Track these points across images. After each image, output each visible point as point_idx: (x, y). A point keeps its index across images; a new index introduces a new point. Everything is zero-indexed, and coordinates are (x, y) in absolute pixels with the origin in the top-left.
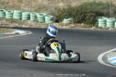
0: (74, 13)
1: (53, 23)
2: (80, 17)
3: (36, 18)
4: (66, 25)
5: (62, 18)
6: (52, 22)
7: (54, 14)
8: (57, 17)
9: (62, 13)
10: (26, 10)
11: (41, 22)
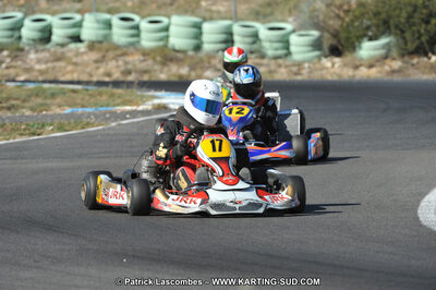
0: (398, 16)
1: (319, 58)
2: (422, 31)
3: (254, 43)
4: (371, 66)
5: (354, 39)
6: (317, 53)
7: (322, 24)
8: (335, 35)
9: (352, 21)
10: (219, 12)
11: (276, 58)
